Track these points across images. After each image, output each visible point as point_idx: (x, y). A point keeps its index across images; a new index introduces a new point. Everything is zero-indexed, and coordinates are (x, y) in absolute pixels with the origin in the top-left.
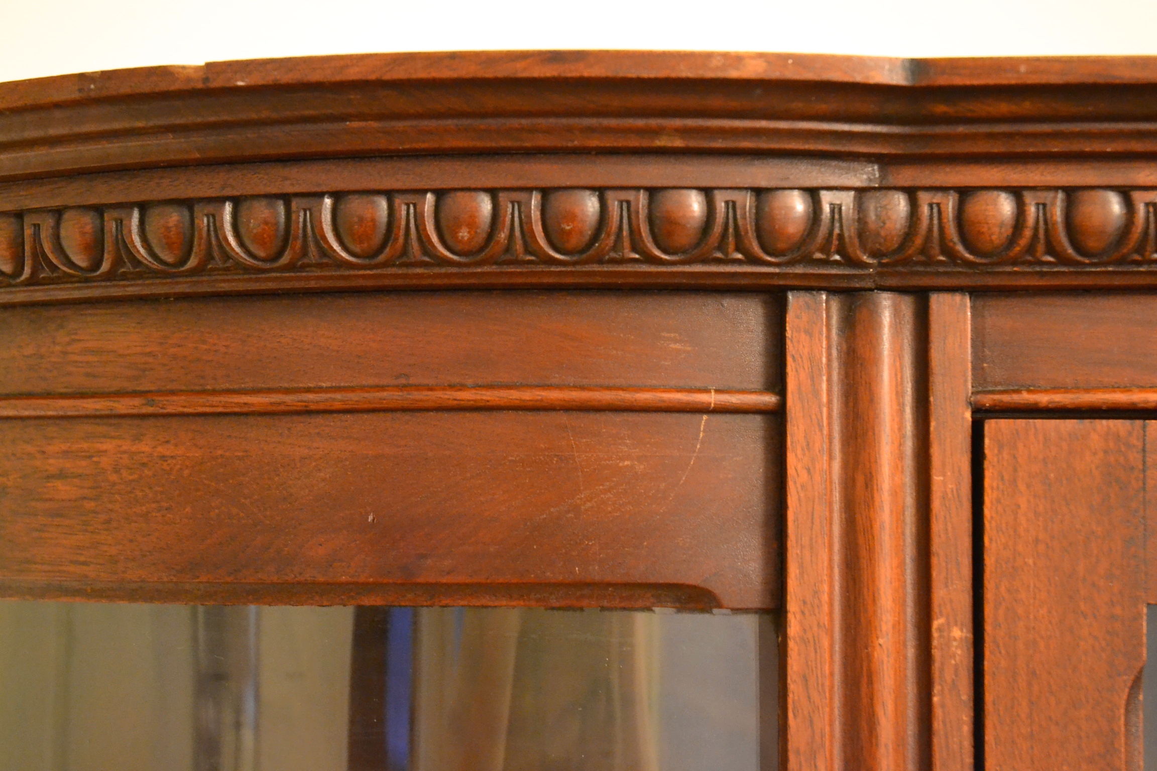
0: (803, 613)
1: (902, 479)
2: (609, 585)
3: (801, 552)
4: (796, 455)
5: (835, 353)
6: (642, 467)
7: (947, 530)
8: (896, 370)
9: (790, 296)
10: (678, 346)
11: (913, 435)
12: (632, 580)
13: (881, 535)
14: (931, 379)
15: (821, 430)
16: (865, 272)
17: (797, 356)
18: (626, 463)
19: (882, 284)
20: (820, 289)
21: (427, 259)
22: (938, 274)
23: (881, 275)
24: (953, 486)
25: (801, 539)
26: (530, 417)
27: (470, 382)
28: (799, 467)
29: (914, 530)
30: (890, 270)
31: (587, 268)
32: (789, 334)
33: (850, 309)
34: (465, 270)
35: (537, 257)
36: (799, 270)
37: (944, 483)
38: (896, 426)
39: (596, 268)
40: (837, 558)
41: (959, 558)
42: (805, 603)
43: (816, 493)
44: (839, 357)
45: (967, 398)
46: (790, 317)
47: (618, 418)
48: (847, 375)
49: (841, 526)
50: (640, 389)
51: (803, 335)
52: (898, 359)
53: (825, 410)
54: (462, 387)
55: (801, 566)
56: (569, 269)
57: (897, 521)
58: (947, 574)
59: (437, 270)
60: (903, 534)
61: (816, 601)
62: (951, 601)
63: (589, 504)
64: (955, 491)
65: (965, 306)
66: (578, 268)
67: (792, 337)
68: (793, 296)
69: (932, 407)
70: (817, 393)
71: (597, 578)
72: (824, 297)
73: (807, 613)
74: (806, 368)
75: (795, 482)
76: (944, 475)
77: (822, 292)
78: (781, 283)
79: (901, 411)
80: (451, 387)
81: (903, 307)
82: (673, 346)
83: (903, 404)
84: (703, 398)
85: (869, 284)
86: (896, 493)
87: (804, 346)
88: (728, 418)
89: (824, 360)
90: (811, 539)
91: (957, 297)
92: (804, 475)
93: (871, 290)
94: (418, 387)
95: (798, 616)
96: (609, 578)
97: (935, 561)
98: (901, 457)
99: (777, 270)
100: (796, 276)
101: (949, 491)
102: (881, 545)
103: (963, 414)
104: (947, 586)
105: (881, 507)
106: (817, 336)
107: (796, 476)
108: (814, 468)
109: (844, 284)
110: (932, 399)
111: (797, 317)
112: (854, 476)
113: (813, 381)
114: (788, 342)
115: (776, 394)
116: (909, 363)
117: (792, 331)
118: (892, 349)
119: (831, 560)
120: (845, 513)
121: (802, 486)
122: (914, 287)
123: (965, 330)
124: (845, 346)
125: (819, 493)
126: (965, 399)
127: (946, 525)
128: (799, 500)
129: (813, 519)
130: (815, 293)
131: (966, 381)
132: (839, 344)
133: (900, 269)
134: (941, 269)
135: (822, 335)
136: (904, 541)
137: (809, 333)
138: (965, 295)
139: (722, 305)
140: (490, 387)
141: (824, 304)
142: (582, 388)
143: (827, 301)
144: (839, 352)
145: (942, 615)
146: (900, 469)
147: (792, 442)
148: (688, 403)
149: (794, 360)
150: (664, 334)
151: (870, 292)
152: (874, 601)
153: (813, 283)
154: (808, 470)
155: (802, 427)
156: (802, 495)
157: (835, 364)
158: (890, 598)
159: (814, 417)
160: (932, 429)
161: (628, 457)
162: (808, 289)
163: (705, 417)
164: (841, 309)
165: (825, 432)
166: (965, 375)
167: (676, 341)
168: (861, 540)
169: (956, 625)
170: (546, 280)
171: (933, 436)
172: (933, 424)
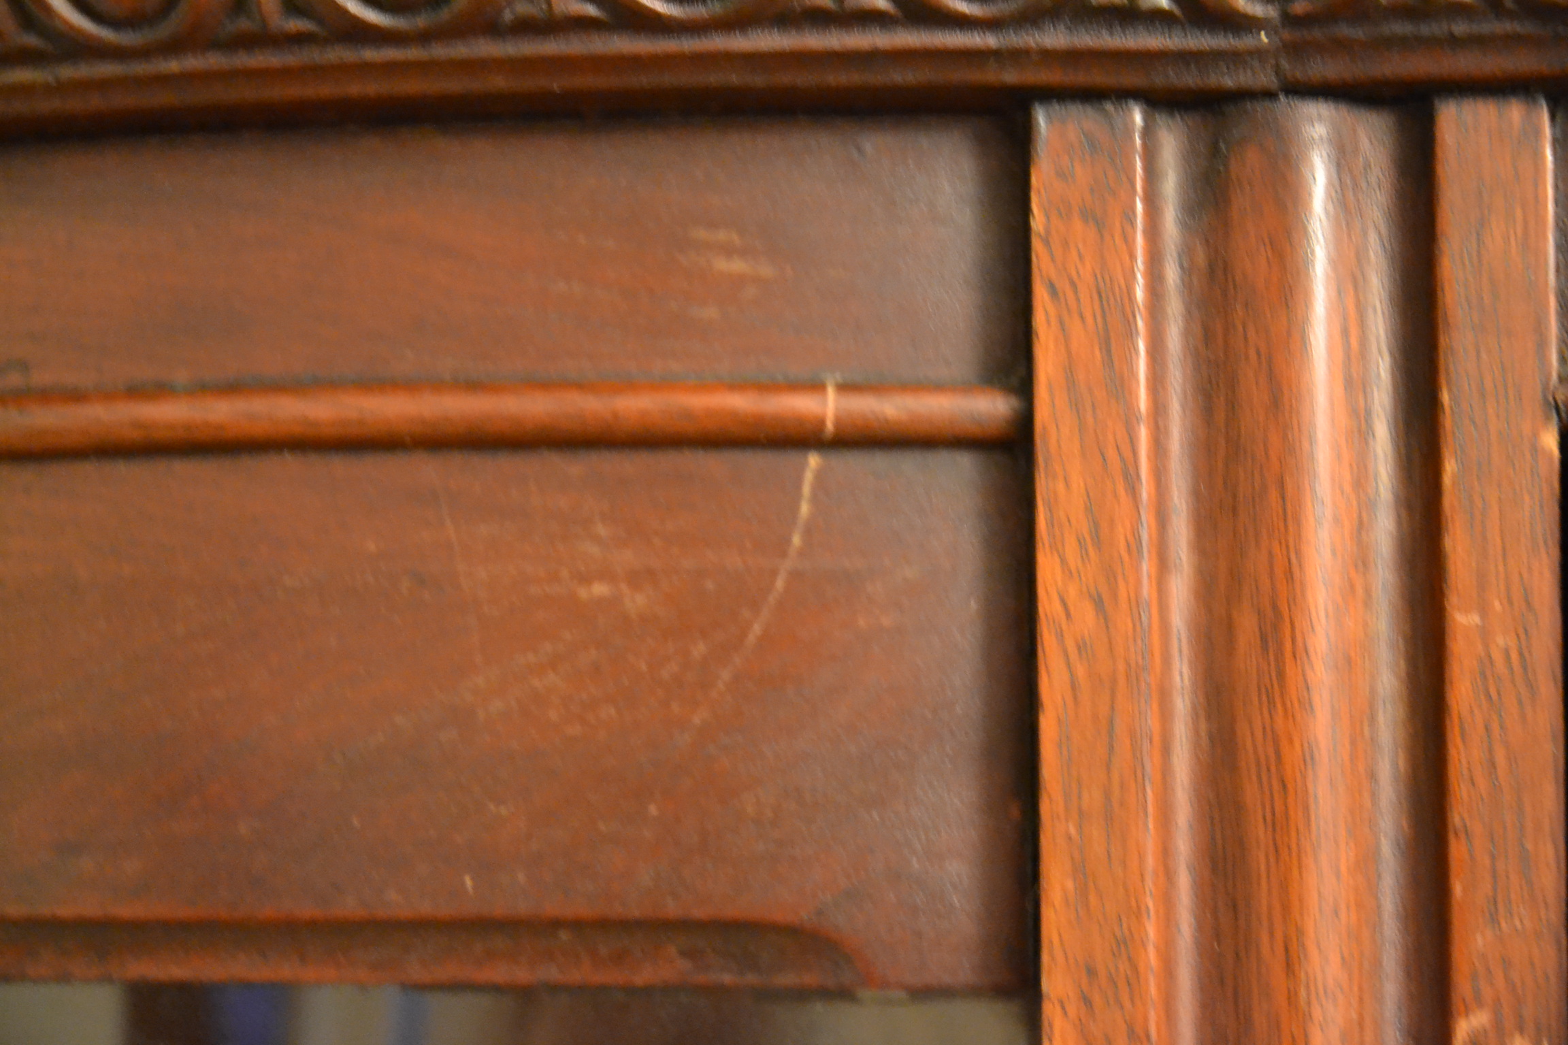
0: (1087, 1001)
1: (1366, 625)
2: (556, 924)
3: (1080, 828)
4: (1063, 561)
5: (1172, 274)
6: (640, 599)
7: (1493, 765)
8: (1345, 318)
9: (1042, 119)
10: (737, 266)
11: (1397, 497)
12: (617, 910)
13: (1304, 778)
14: (1443, 341)
15: (1133, 491)
16: (1243, 42)
17: (1063, 285)
18: (600, 589)
19: (1298, 75)
20: (1123, 95)
21: (32, 40)
22: (1454, 42)
23: (1295, 50)
24: (1512, 643)
25: (1080, 797)
26: (339, 466)
27: (181, 377)
28: (1072, 592)
29: (1402, 763)
30: (1317, 34)
31: (461, 50)
32: (1038, 222)
33: (1214, 151)
34: (140, 68)
35: (320, 21)
36: (1055, 38)
37: (1485, 633)
38: (1347, 476)
39: (485, 48)
40: (1184, 845)
41: (1529, 846)
42: (1091, 972)
43: (1121, 667)
44: (1187, 284)
45: (1545, 388)
46: (1042, 176)
47: (575, 466)
48: (1208, 336)
49: (1198, 759)
50: (630, 386)
51: (1078, 225)
52: (1350, 287)
53: (1143, 434)
54: (160, 390)
55: (1081, 871)
56: (413, 53)
57: (1353, 743)
58: (1495, 890)
59: (67, 72)
60: (1372, 776)
61: (1124, 966)
62: (1506, 963)
63: (497, 705)
64: (1514, 656)
65: (1538, 133)
66: (440, 51)
67: (1048, 231)
68: (1049, 119)
69: (1448, 421)
70: (1120, 387)
71: (523, 907)
72: (1138, 118)
73: (1097, 999)
74: (1089, 320)
75: (1060, 636)
76: (1484, 611)
77: (1131, 103)
78: (1011, 76)
79: (1361, 432)
80: (135, 392)
81: (1365, 143)
82: (722, 265)
83: (1368, 413)
84: (801, 405)
85: (1264, 78)
86: (1349, 661)
87: (1081, 257)
88: (880, 461)
89: (1140, 294)
90: (1107, 795)
91: (1515, 111)
92: (1086, 617)
93: (1270, 95)
94: (46, 396)
95: (1072, 1010)
96: (553, 907)
97: (1457, 850)
98: (1362, 560)
99: (990, 40)
100: (1048, 56)
101: (1497, 656)
102: (1306, 808)
103: (1536, 435)
104: (1494, 920)
105: (1307, 705)
106: (1118, 224)
107: (1063, 616)
108: (1115, 595)
109: (1189, 79)
110: (1445, 397)
111: (1061, 175)
112: (1229, 617)
113: (1109, 351)
114: (1037, 245)
115: (1008, 389)
116: (1384, 295)
117: (1048, 218)
118: (1335, 262)
119: (1166, 852)
120: (1209, 718)
121: (1080, 648)
122: (1386, 83)
123: (1539, 201)
124: (1201, 257)
125: (1128, 664)
126: (1539, 395)
127: (1490, 751)
128: (1074, 687)
129: (1111, 737)
130: (1109, 107)
131: (1542, 345)
132: (1186, 252)
133: (1345, 31)
134: (1460, 28)
135: (1132, 224)
136: (1374, 795)
137: (1096, 219)
138: (1535, 101)
139: (859, 149)
140: (232, 388)
141: (1138, 141)
142: (473, 386)
143: (1147, 132)
144: (1187, 271)
145: (1480, 1003)
146: (1360, 591)
147: (1051, 524)
148: (759, 420)
149: (1053, 291)
150: (701, 234)
151: (1267, 104)
152: (1290, 968)
153: (1097, 77)
154: (1098, 603)
155: (1077, 482)
156: (1081, 671)
157: (1174, 307)
158: (1334, 958)
159: (1111, 453)
160: (1447, 479)
161: (606, 574)
162: (1091, 96)
163: (814, 460)
164: (1189, 156)
165: (1146, 491)
166: (1540, 328)
167: (729, 251)
168: (1251, 794)
169: (1521, 1029)
170: (356, 89)
171: (1449, 501)
172: (1450, 467)
